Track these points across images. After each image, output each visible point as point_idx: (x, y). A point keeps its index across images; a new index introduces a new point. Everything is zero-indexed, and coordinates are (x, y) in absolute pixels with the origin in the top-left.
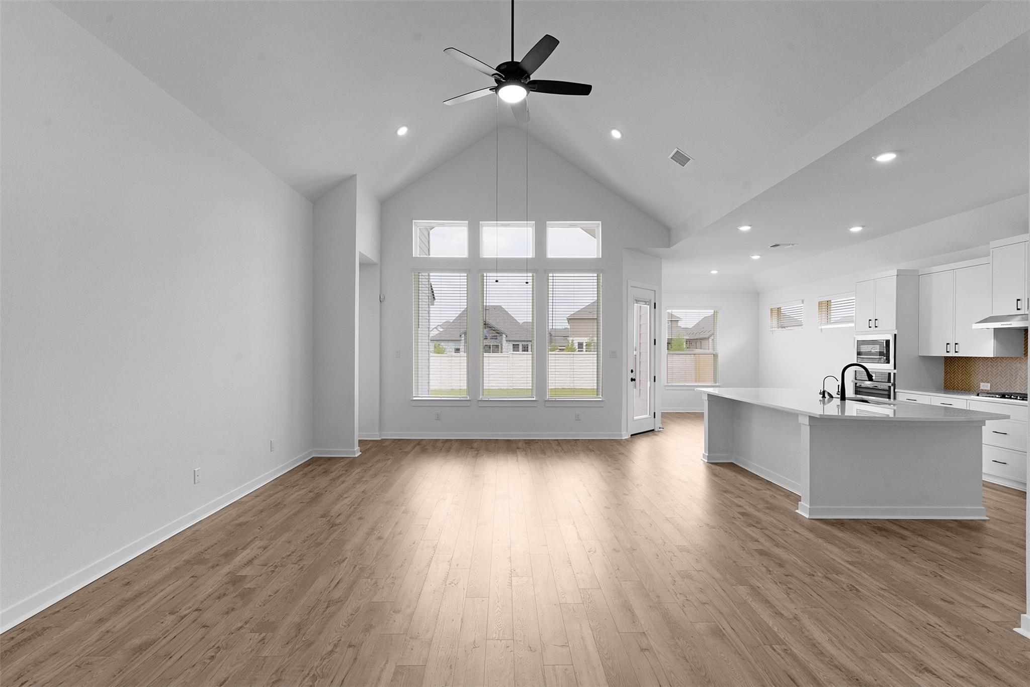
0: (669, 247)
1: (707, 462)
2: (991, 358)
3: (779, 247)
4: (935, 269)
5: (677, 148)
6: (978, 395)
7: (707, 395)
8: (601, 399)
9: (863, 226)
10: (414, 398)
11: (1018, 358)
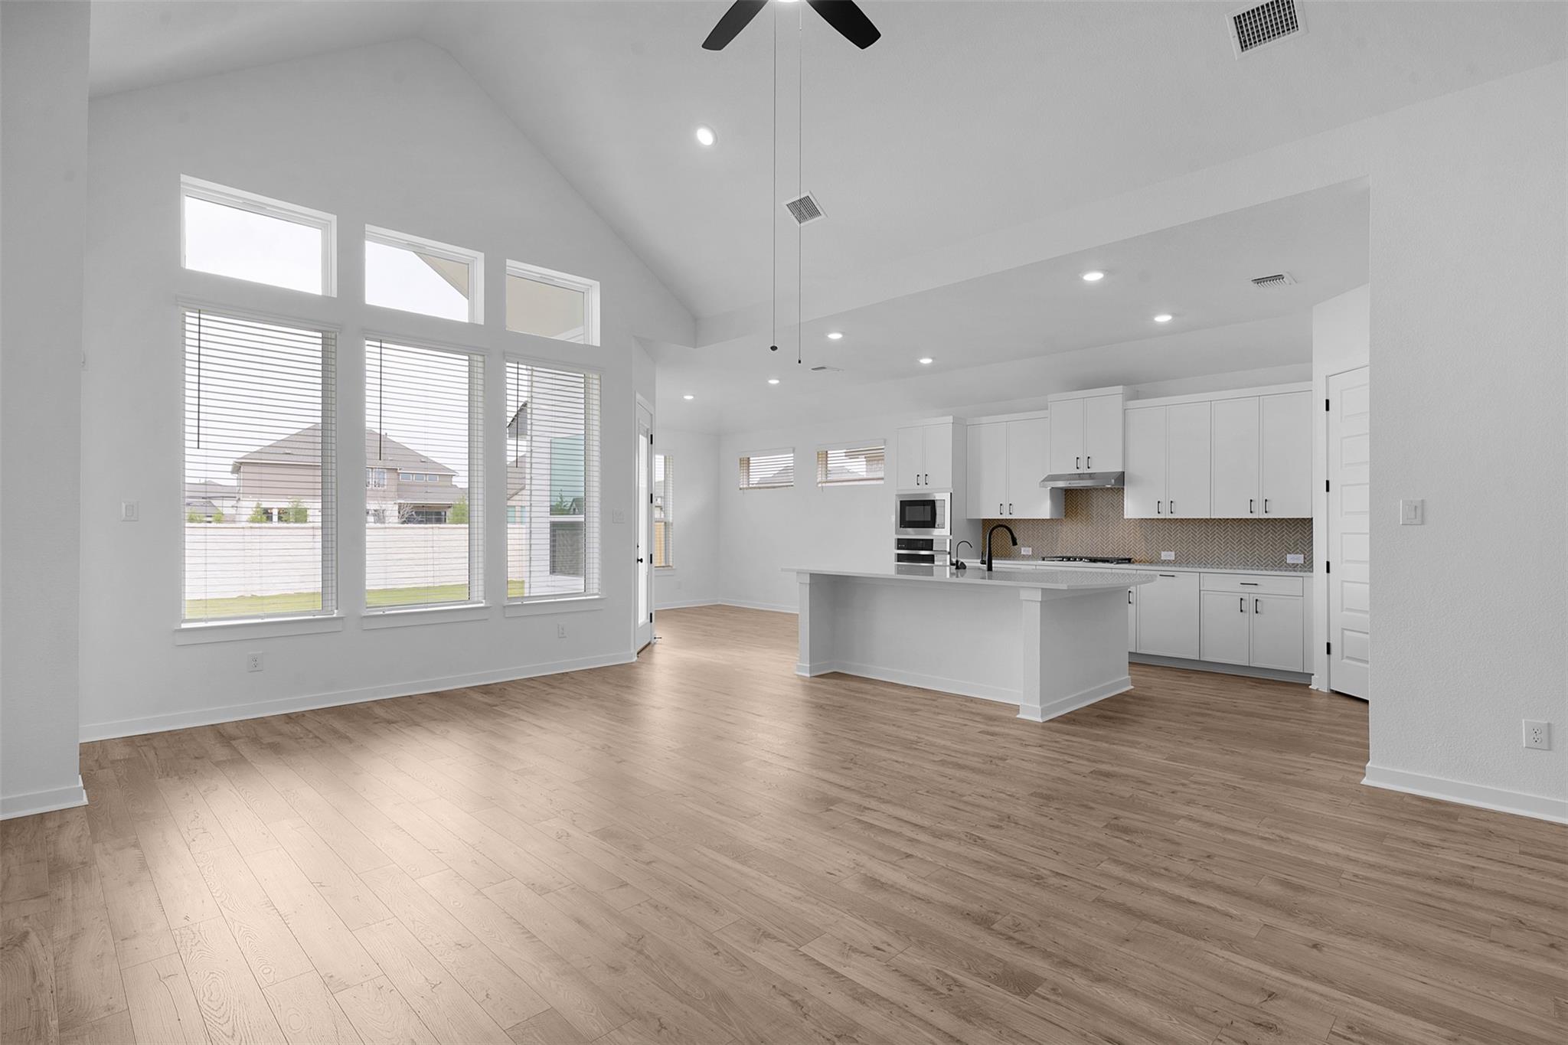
0: (695, 347)
1: (811, 677)
2: (1048, 520)
3: (824, 370)
4: (984, 420)
5: (810, 192)
6: (1044, 560)
7: (808, 576)
8: (596, 597)
9: (933, 358)
10: (184, 626)
11: (1058, 519)
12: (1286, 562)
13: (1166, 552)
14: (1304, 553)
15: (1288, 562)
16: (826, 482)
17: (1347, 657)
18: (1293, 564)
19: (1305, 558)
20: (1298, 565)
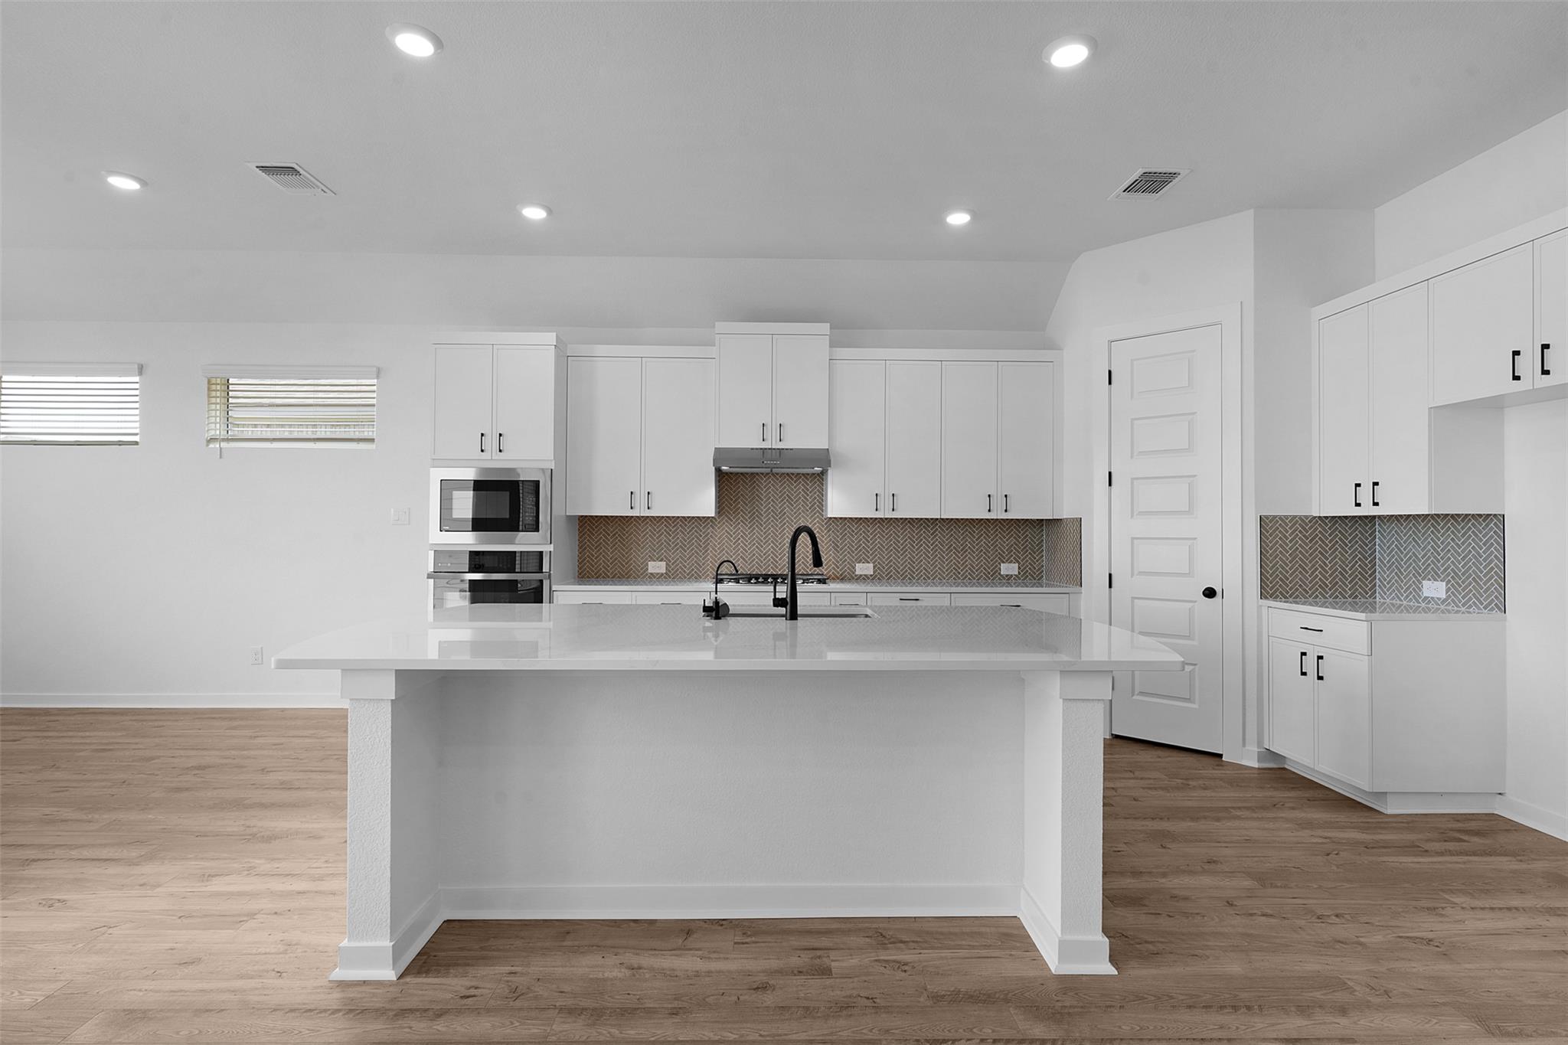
12: (1000, 574)
13: (861, 564)
14: (1018, 562)
15: (1002, 573)
16: (228, 440)
17: (1141, 693)
18: (1007, 576)
19: (1019, 568)
20: (1012, 576)
